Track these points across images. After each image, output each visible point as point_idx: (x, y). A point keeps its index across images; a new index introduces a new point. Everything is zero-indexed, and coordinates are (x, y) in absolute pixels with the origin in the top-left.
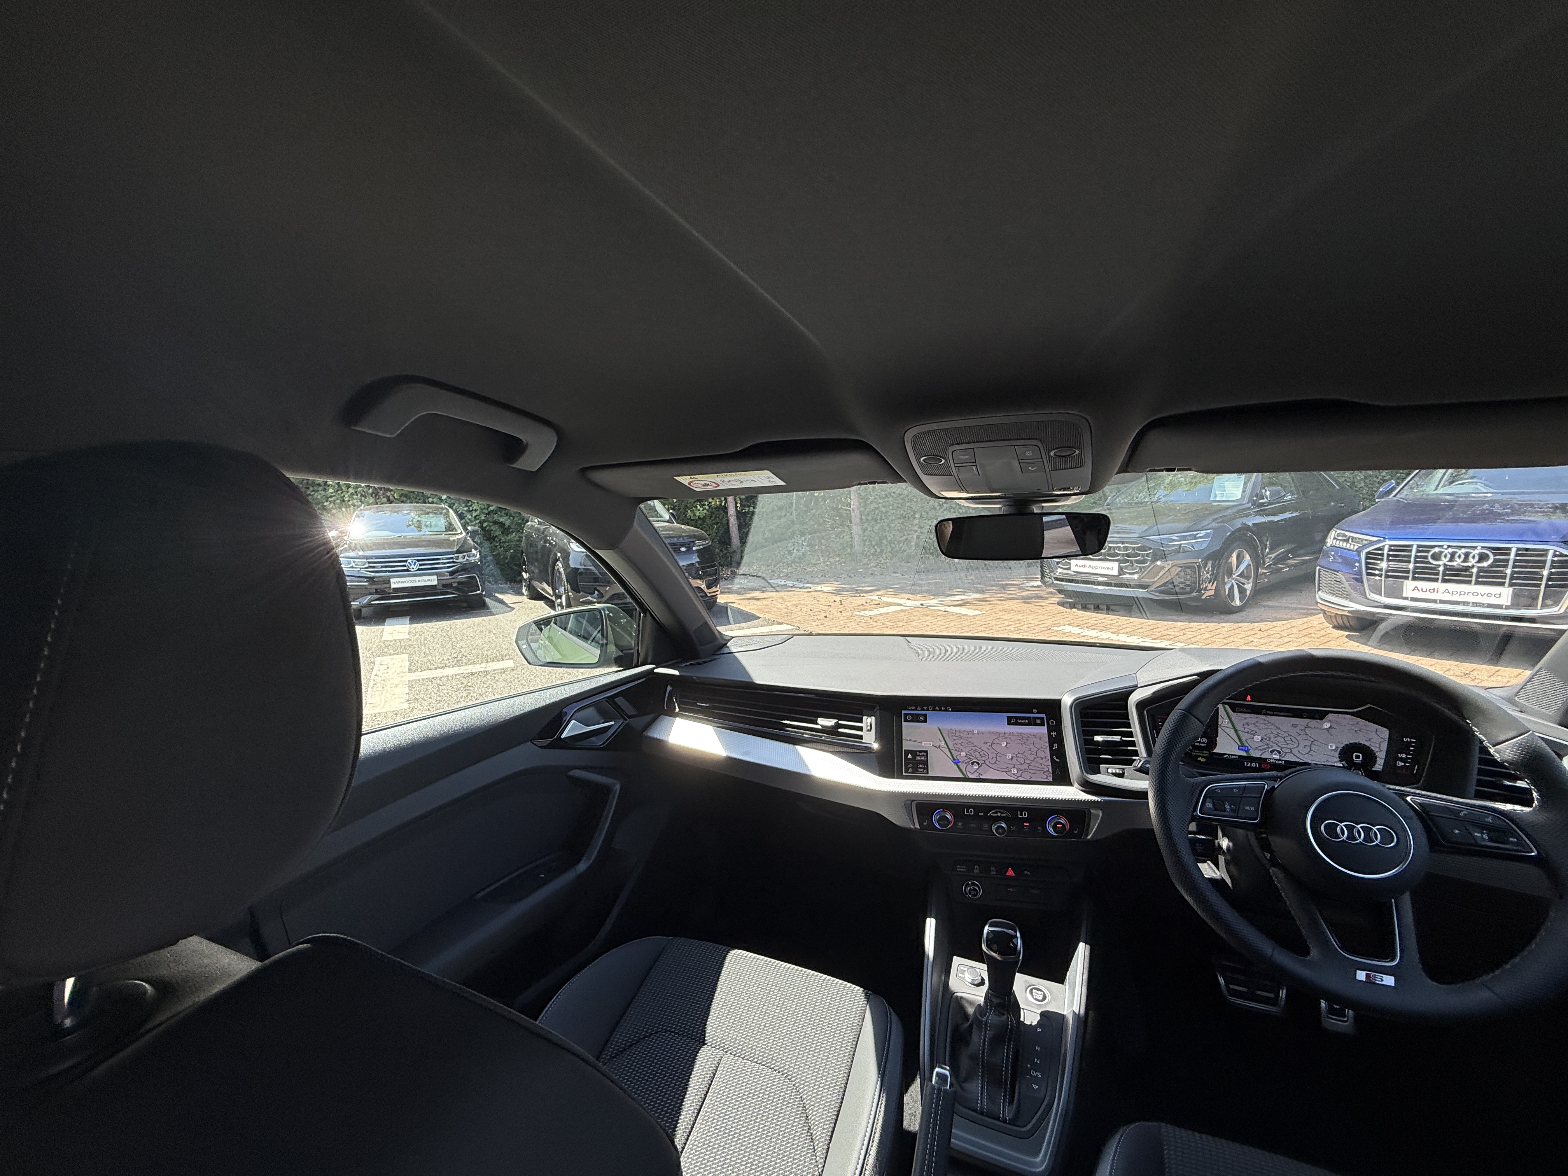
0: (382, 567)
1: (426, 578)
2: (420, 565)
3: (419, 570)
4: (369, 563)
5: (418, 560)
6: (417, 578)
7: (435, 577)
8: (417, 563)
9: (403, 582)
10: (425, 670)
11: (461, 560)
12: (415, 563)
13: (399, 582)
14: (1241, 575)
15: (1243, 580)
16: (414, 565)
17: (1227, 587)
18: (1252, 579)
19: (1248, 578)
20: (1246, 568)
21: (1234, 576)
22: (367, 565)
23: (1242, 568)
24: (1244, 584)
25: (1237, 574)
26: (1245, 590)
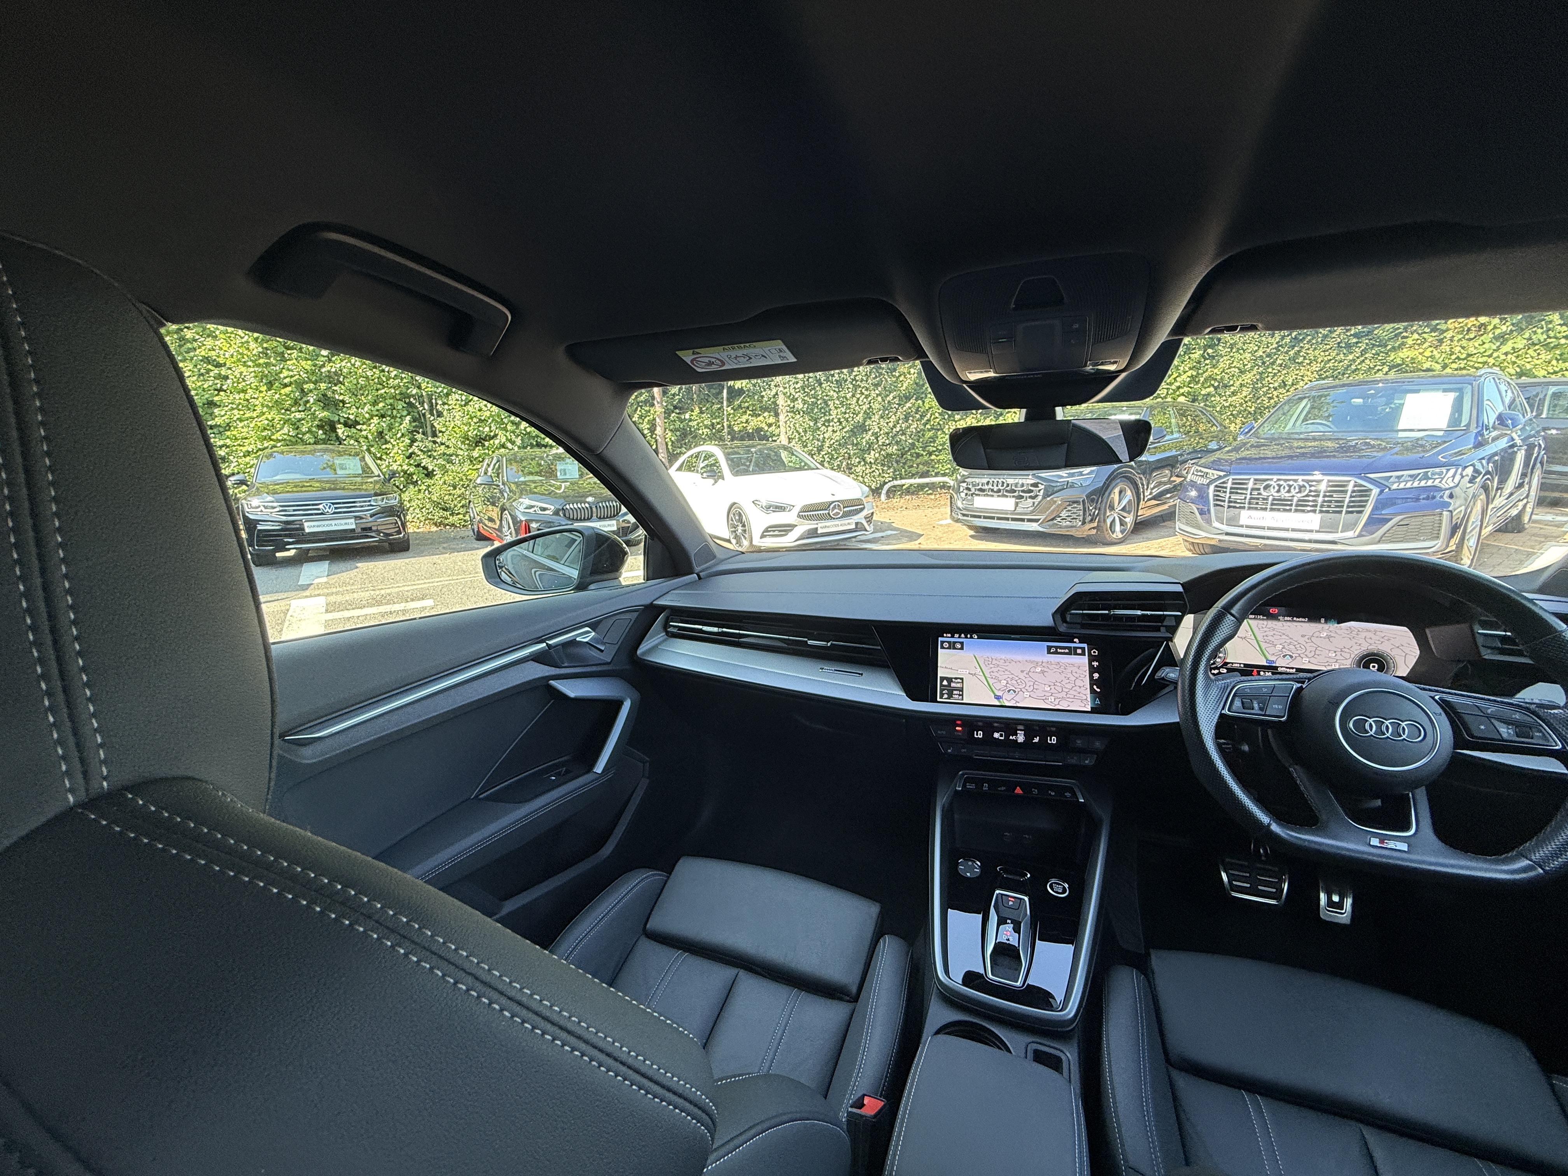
0: (294, 510)
1: (343, 521)
2: (336, 508)
3: (335, 513)
4: (281, 506)
5: (333, 504)
6: (333, 522)
7: (353, 520)
8: (332, 506)
9: (318, 526)
10: (342, 610)
11: (380, 503)
12: (330, 506)
13: (314, 526)
14: (1123, 509)
15: (1125, 514)
16: (329, 508)
17: (1109, 521)
18: (1132, 513)
19: (1129, 513)
20: (1128, 502)
21: (1117, 511)
22: (277, 509)
23: (1124, 502)
24: (1125, 517)
25: (1120, 508)
26: (1126, 523)
